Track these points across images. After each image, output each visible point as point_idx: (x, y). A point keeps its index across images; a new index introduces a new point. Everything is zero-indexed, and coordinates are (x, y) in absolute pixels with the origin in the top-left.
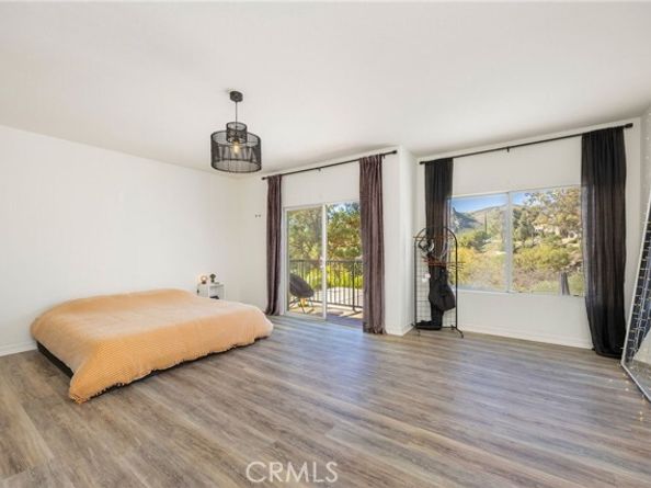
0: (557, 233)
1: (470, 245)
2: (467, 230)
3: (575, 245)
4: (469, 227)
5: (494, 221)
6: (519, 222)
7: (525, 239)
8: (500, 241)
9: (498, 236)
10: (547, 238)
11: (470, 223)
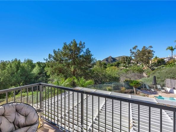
0: (136, 63)
1: (116, 65)
2: (114, 62)
3: (140, 66)
4: (115, 61)
5: (121, 60)
6: (128, 60)
7: (129, 64)
8: (123, 65)
9: (122, 63)
10: (134, 64)
11: (115, 60)
